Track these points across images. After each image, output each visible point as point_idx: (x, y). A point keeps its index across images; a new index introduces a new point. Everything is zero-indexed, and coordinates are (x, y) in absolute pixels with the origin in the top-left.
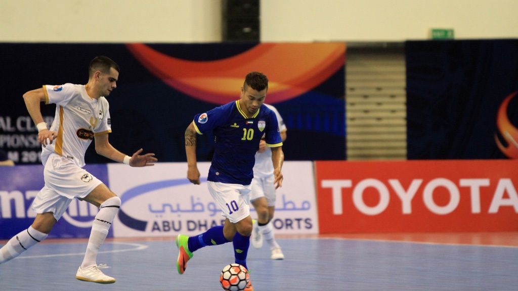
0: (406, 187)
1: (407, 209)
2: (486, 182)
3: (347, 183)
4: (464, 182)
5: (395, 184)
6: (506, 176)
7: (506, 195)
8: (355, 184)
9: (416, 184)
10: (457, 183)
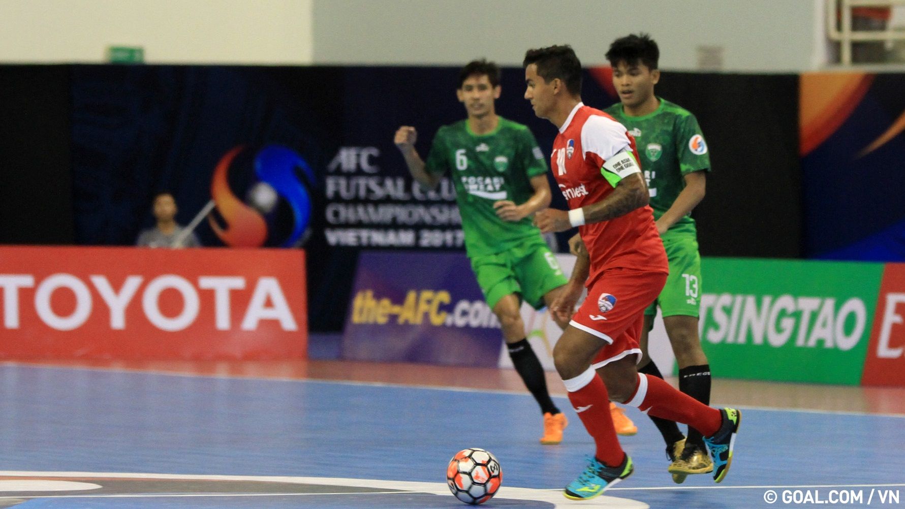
0: (117, 286)
1: (118, 321)
2: (238, 283)
3: (27, 281)
4: (206, 282)
5: (101, 283)
6: (269, 274)
7: (269, 303)
8: (39, 280)
9: (132, 283)
10: (195, 284)
